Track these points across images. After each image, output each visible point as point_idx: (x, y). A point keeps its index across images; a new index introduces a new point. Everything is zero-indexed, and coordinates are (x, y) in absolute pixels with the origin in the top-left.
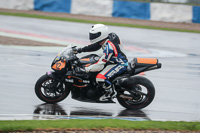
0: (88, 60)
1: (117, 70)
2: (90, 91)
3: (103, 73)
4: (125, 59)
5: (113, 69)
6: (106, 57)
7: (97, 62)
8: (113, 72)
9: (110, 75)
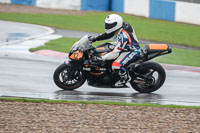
0: (103, 48)
1: (131, 56)
2: (106, 78)
3: (118, 61)
4: (137, 46)
5: (127, 56)
6: (121, 46)
7: (112, 50)
8: (128, 59)
9: (125, 62)
